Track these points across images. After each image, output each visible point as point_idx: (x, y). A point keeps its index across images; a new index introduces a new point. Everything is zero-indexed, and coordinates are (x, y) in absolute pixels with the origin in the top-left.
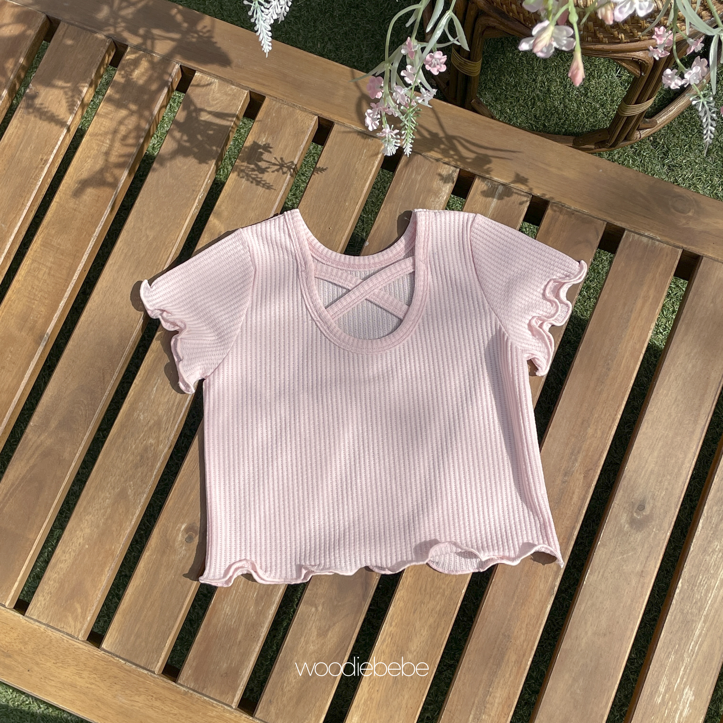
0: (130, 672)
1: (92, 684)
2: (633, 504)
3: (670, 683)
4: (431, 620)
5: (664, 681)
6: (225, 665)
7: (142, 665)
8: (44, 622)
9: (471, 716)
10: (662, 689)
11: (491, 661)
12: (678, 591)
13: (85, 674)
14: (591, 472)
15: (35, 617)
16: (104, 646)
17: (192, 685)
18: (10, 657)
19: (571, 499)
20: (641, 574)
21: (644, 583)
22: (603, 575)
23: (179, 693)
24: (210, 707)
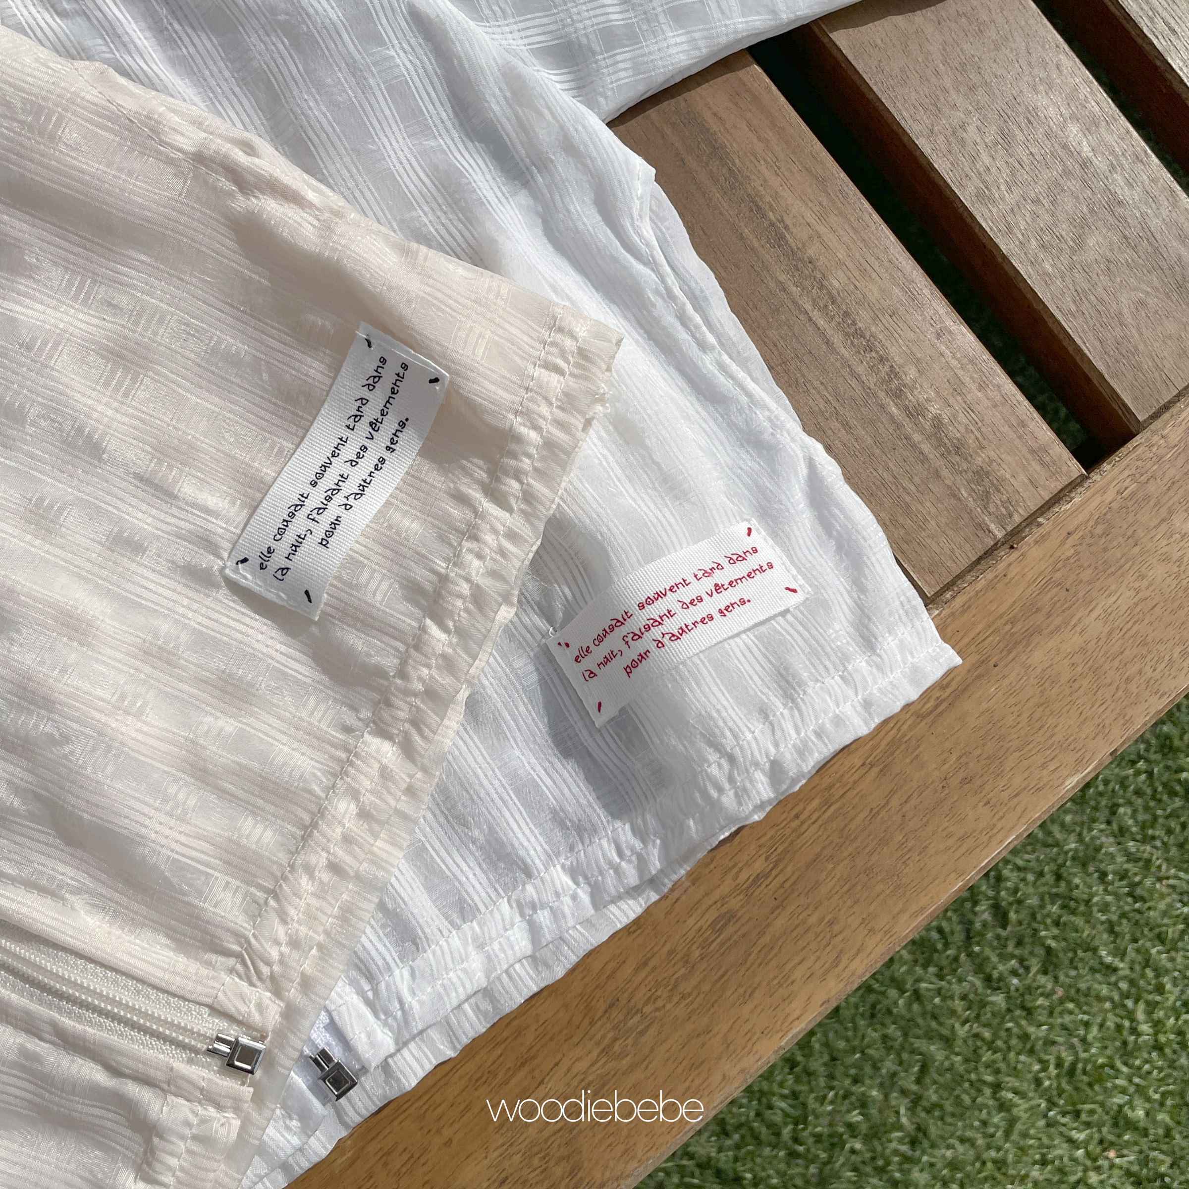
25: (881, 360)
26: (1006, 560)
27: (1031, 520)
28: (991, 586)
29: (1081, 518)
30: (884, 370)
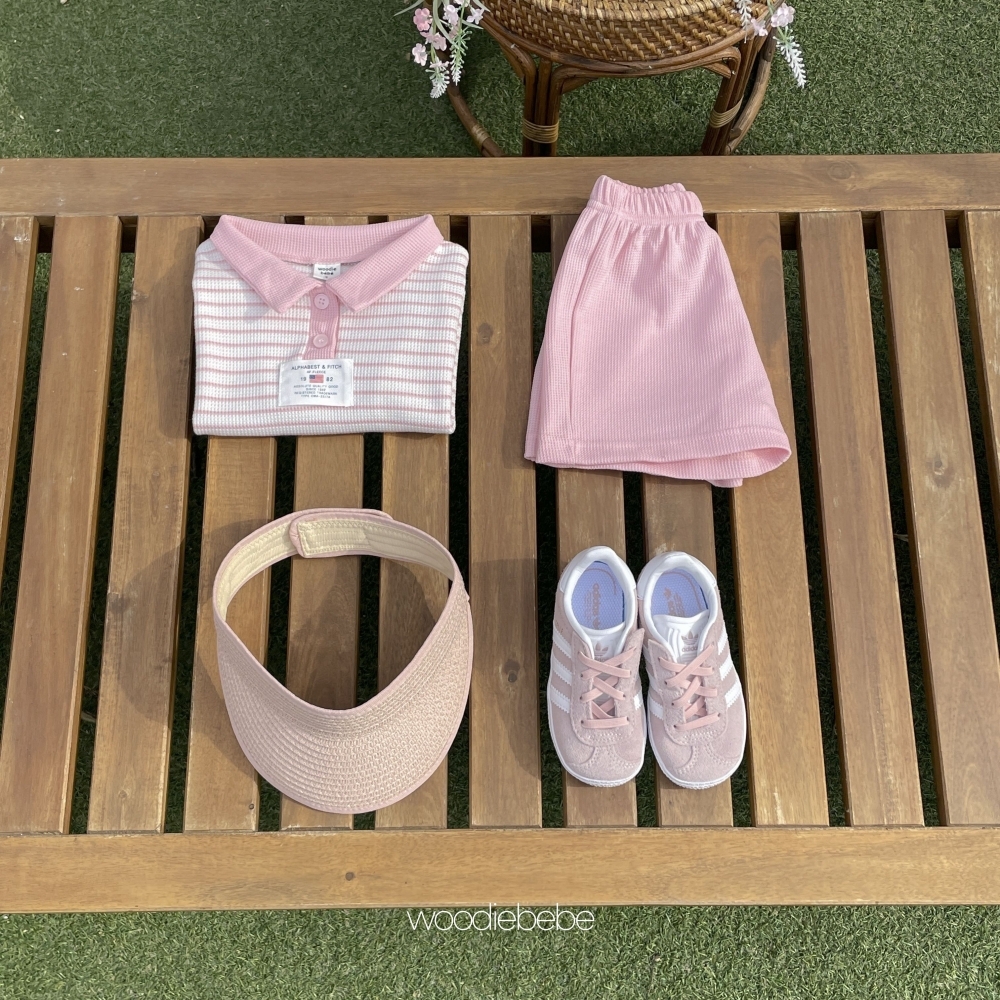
0: (513, 836)
1: (478, 867)
2: (930, 464)
4: (792, 655)
7: (523, 824)
8: (399, 825)
9: (874, 730)
11: (867, 669)
13: (468, 860)
15: (387, 826)
16: (474, 822)
17: (584, 822)
18: (379, 877)
19: (869, 483)
20: (969, 527)
21: (974, 534)
22: (933, 542)
23: (574, 835)
24: (613, 836)
25: (885, 755)
26: (883, 830)
27: (898, 826)
28: (873, 834)
29: (914, 836)
30: (884, 758)
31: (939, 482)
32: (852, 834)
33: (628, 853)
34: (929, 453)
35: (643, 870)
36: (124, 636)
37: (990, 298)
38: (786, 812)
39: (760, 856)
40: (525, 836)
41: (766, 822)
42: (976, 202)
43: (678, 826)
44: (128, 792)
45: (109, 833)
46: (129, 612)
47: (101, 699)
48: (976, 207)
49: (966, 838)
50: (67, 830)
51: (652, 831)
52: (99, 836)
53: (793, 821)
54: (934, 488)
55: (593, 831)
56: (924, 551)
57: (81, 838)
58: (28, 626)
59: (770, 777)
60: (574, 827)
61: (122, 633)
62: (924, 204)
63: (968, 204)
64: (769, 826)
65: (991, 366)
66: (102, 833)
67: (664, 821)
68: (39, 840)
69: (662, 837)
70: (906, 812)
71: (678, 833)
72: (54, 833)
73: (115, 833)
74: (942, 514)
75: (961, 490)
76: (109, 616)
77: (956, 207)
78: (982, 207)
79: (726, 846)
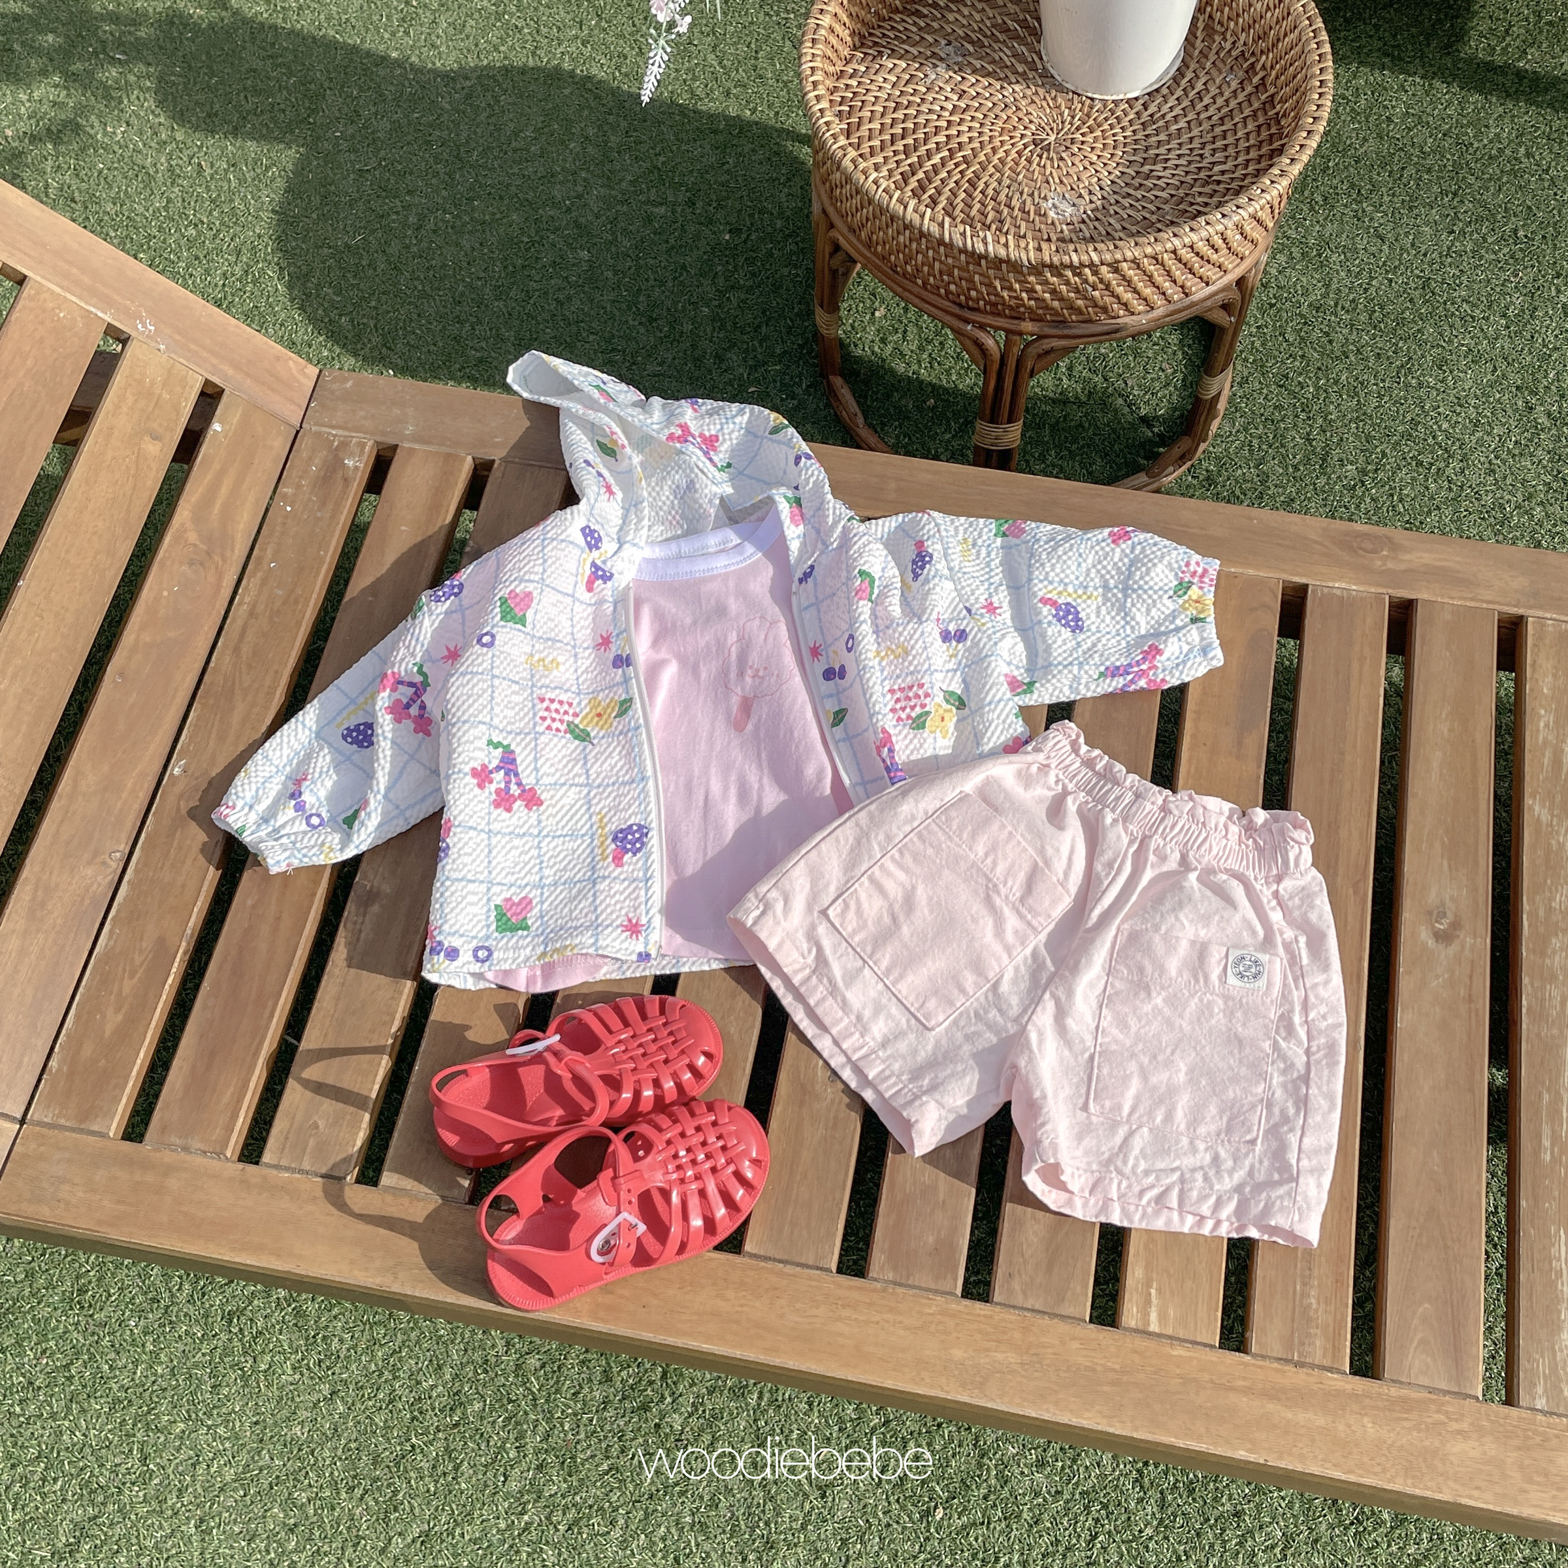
0: (795, 1276)
1: (742, 1305)
2: (1430, 913)
3: (1553, 1131)
5: (1546, 1130)
6: (931, 1239)
7: (811, 1263)
10: (1547, 1143)
12: (1524, 1011)
13: (730, 1294)
14: (1361, 884)
16: (747, 1250)
17: (890, 1276)
20: (1470, 999)
21: (1477, 1011)
22: (1419, 1010)
23: (875, 1290)
24: (925, 1301)
31: (1439, 936)
32: (1246, 1365)
33: (941, 1327)
34: (1432, 898)
35: (958, 1354)
36: (363, 935)
37: (1542, 724)
38: (1163, 1317)
39: (1117, 1367)
40: (810, 1278)
41: (1133, 1324)
42: (1541, 608)
43: (1014, 1307)
44: (321, 1123)
45: (287, 1169)
46: (375, 908)
47: (316, 1005)
48: (1540, 614)
49: (1404, 1400)
50: (236, 1157)
51: (978, 1306)
52: (275, 1172)
53: (1169, 1332)
54: (1431, 943)
55: (900, 1290)
56: (1405, 1019)
57: (251, 1168)
58: (249, 902)
59: (1148, 1267)
60: (876, 1280)
61: (360, 931)
62: (1472, 599)
63: (1531, 608)
64: (1136, 1331)
65: (1531, 808)
66: (277, 1167)
67: (997, 1296)
68: (199, 1160)
69: (991, 1317)
70: (1325, 1349)
71: (1012, 1316)
72: (220, 1154)
73: (293, 1171)
74: (1437, 977)
75: (1467, 952)
76: (350, 908)
77: (1514, 611)
78: (1548, 615)
79: (1075, 1345)
